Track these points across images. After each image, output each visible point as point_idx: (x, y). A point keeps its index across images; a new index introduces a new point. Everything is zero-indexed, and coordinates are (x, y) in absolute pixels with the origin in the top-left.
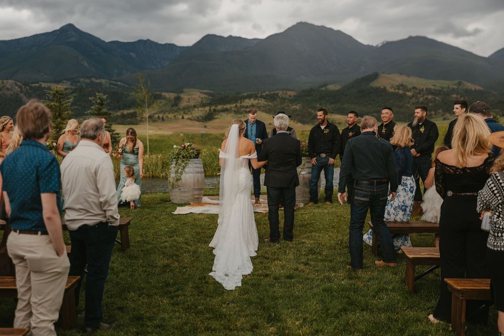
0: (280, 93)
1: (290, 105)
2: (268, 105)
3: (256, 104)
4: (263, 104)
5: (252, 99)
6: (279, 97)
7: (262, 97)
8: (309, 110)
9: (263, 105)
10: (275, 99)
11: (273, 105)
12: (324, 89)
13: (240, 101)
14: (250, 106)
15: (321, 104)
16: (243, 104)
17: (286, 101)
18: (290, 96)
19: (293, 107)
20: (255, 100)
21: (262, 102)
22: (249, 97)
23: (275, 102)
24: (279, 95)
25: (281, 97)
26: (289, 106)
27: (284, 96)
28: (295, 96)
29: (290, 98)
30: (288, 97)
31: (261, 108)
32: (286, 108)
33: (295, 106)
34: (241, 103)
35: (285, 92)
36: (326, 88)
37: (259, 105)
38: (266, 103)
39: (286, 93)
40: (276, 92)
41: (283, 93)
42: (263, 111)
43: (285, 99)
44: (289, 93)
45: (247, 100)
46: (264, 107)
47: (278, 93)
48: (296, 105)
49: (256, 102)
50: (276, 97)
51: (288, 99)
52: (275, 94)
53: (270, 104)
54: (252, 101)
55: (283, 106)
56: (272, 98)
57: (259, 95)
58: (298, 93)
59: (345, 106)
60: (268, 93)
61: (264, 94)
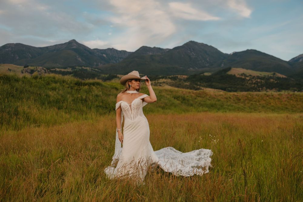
0: (179, 76)
1: (184, 82)
2: (172, 82)
3: (166, 81)
6: (178, 78)
7: (169, 78)
8: (194, 85)
10: (176, 79)
12: (202, 75)
15: (200, 82)
17: (182, 80)
18: (184, 78)
19: (185, 84)
20: (165, 79)
21: (169, 81)
22: (162, 78)
23: (176, 81)
27: (181, 78)
28: (187, 78)
29: (184, 79)
30: (183, 78)
31: (168, 84)
32: (182, 84)
34: (158, 81)
35: (181, 76)
39: (182, 77)
40: (177, 76)
41: (180, 76)
43: (181, 79)
44: (184, 76)
45: (161, 80)
46: (170, 83)
48: (187, 82)
51: (183, 80)
52: (176, 77)
53: (173, 82)
54: (164, 80)
55: (180, 83)
56: (174, 79)
57: (168, 77)
58: (189, 76)
59: (214, 84)
60: (172, 76)
61: (170, 77)
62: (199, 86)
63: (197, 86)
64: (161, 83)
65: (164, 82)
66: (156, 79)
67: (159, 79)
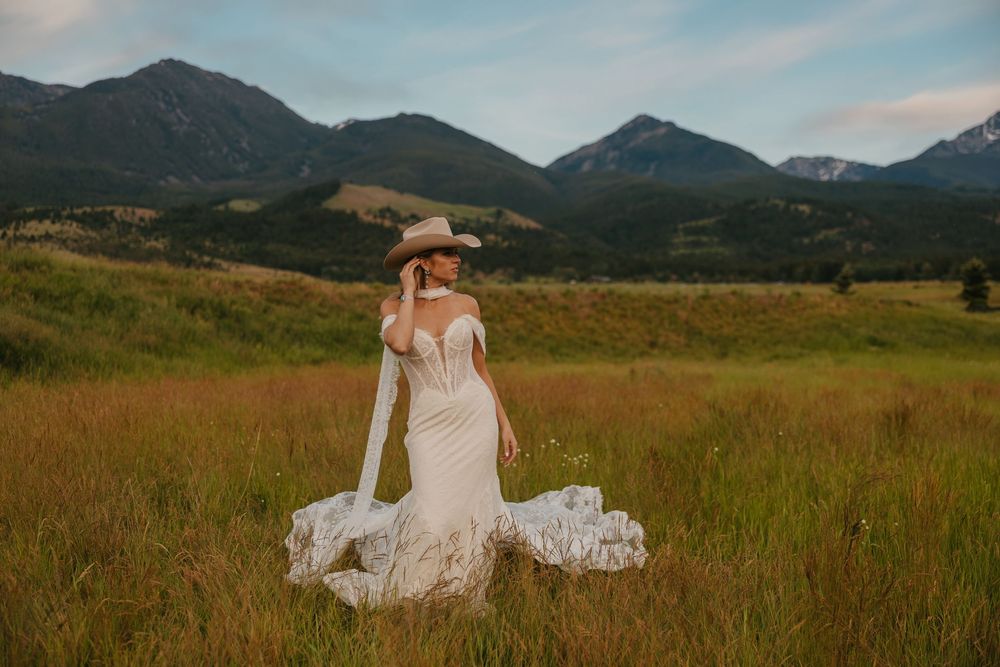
0: (119, 211)
1: (142, 239)
2: (88, 237)
3: (57, 233)
4: (75, 233)
5: (47, 223)
6: (115, 220)
7: (72, 217)
8: (188, 253)
9: (76, 237)
10: (104, 225)
11: (98, 238)
12: (221, 207)
13: (14, 224)
14: (41, 237)
15: (214, 240)
16: (22, 231)
17: (134, 230)
18: (142, 219)
19: (148, 244)
20: (53, 222)
21: (73, 229)
22: (40, 216)
23: (105, 232)
24: (117, 214)
25: (119, 220)
26: (140, 241)
27: (128, 219)
28: (155, 220)
29: (142, 224)
30: (136, 220)
31: (69, 242)
32: (132, 246)
33: (153, 243)
34: (17, 229)
35: (129, 209)
36: (227, 207)
37: (64, 237)
38: (81, 232)
39: (133, 213)
40: (109, 208)
41: (125, 211)
42: (73, 251)
43: (131, 225)
44: (140, 212)
45: (33, 224)
46: (76, 241)
47: (112, 212)
48: (156, 239)
49: (57, 227)
50: (108, 219)
51: (138, 226)
52: (104, 213)
53: (93, 234)
54: (47, 226)
55: (123, 240)
56: (99, 221)
57: (65, 213)
58: (162, 213)
59: (270, 247)
60: (88, 209)
61: (78, 211)
62: (209, 254)
63: (200, 256)
64: (32, 239)
65: (48, 237)
66: (11, 222)
67: (25, 222)
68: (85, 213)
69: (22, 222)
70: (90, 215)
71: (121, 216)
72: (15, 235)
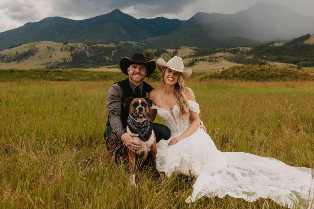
0: (241, 49)
1: (246, 56)
2: (231, 56)
3: (223, 56)
4: (228, 55)
5: (221, 53)
6: (239, 51)
7: (228, 51)
8: (258, 59)
9: (228, 56)
10: (236, 53)
11: (234, 56)
12: (271, 45)
13: (213, 54)
14: (219, 57)
15: (267, 56)
16: (215, 56)
17: (244, 53)
18: (247, 50)
19: (248, 57)
20: (223, 53)
21: (228, 54)
22: (220, 51)
23: (237, 54)
24: (240, 50)
25: (241, 51)
26: (245, 57)
27: (243, 51)
28: (251, 50)
29: (247, 52)
30: (245, 51)
31: (226, 58)
32: (243, 58)
33: (249, 57)
34: (213, 55)
35: (244, 48)
36: (273, 45)
37: (225, 57)
38: (230, 55)
39: (245, 49)
40: (238, 48)
41: (243, 48)
42: (227, 60)
43: (244, 52)
44: (247, 48)
45: (218, 53)
46: (228, 57)
47: (239, 49)
48: (250, 56)
49: (224, 54)
50: (238, 51)
51: (246, 52)
52: (237, 49)
53: (233, 55)
54: (222, 54)
55: (241, 57)
56: (235, 52)
57: (226, 50)
58: (253, 48)
59: (284, 56)
60: (233, 49)
61: (230, 49)
62: (265, 60)
63: (262, 60)
64: (217, 58)
65: (221, 57)
66: (212, 53)
67: (216, 53)
68: (231, 50)
69: (215, 53)
70: (233, 50)
71: (241, 50)
72: (213, 57)
